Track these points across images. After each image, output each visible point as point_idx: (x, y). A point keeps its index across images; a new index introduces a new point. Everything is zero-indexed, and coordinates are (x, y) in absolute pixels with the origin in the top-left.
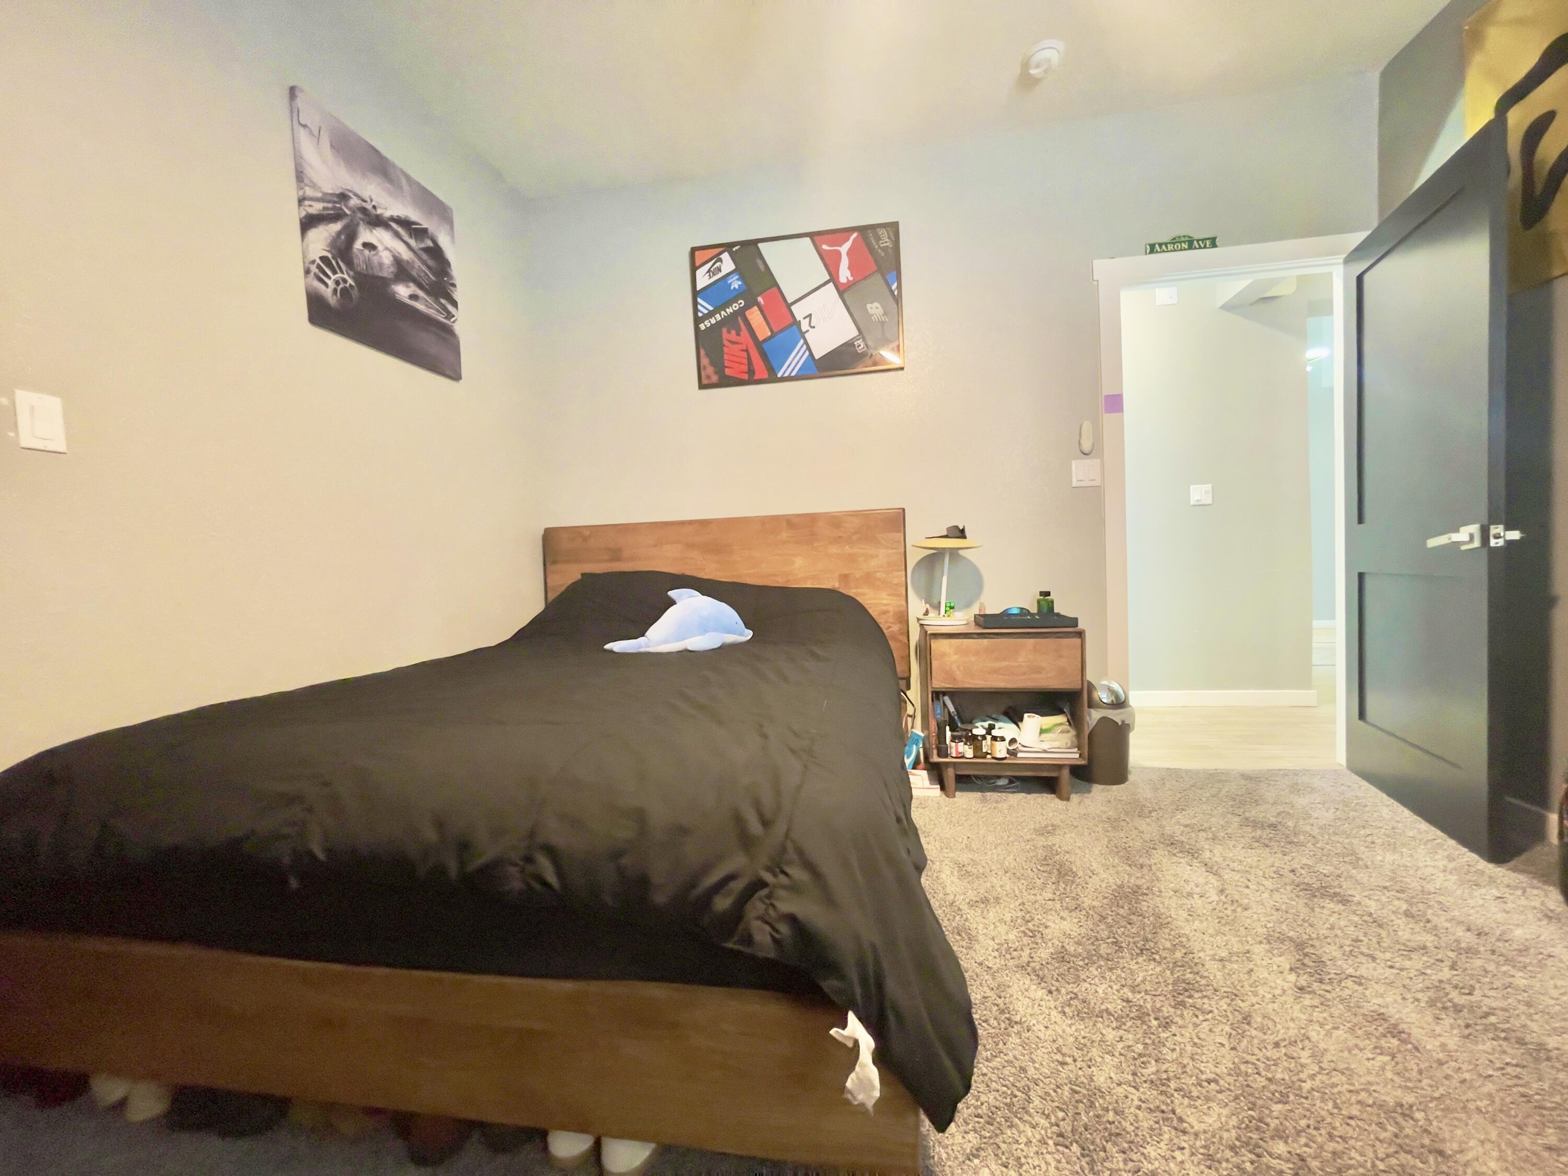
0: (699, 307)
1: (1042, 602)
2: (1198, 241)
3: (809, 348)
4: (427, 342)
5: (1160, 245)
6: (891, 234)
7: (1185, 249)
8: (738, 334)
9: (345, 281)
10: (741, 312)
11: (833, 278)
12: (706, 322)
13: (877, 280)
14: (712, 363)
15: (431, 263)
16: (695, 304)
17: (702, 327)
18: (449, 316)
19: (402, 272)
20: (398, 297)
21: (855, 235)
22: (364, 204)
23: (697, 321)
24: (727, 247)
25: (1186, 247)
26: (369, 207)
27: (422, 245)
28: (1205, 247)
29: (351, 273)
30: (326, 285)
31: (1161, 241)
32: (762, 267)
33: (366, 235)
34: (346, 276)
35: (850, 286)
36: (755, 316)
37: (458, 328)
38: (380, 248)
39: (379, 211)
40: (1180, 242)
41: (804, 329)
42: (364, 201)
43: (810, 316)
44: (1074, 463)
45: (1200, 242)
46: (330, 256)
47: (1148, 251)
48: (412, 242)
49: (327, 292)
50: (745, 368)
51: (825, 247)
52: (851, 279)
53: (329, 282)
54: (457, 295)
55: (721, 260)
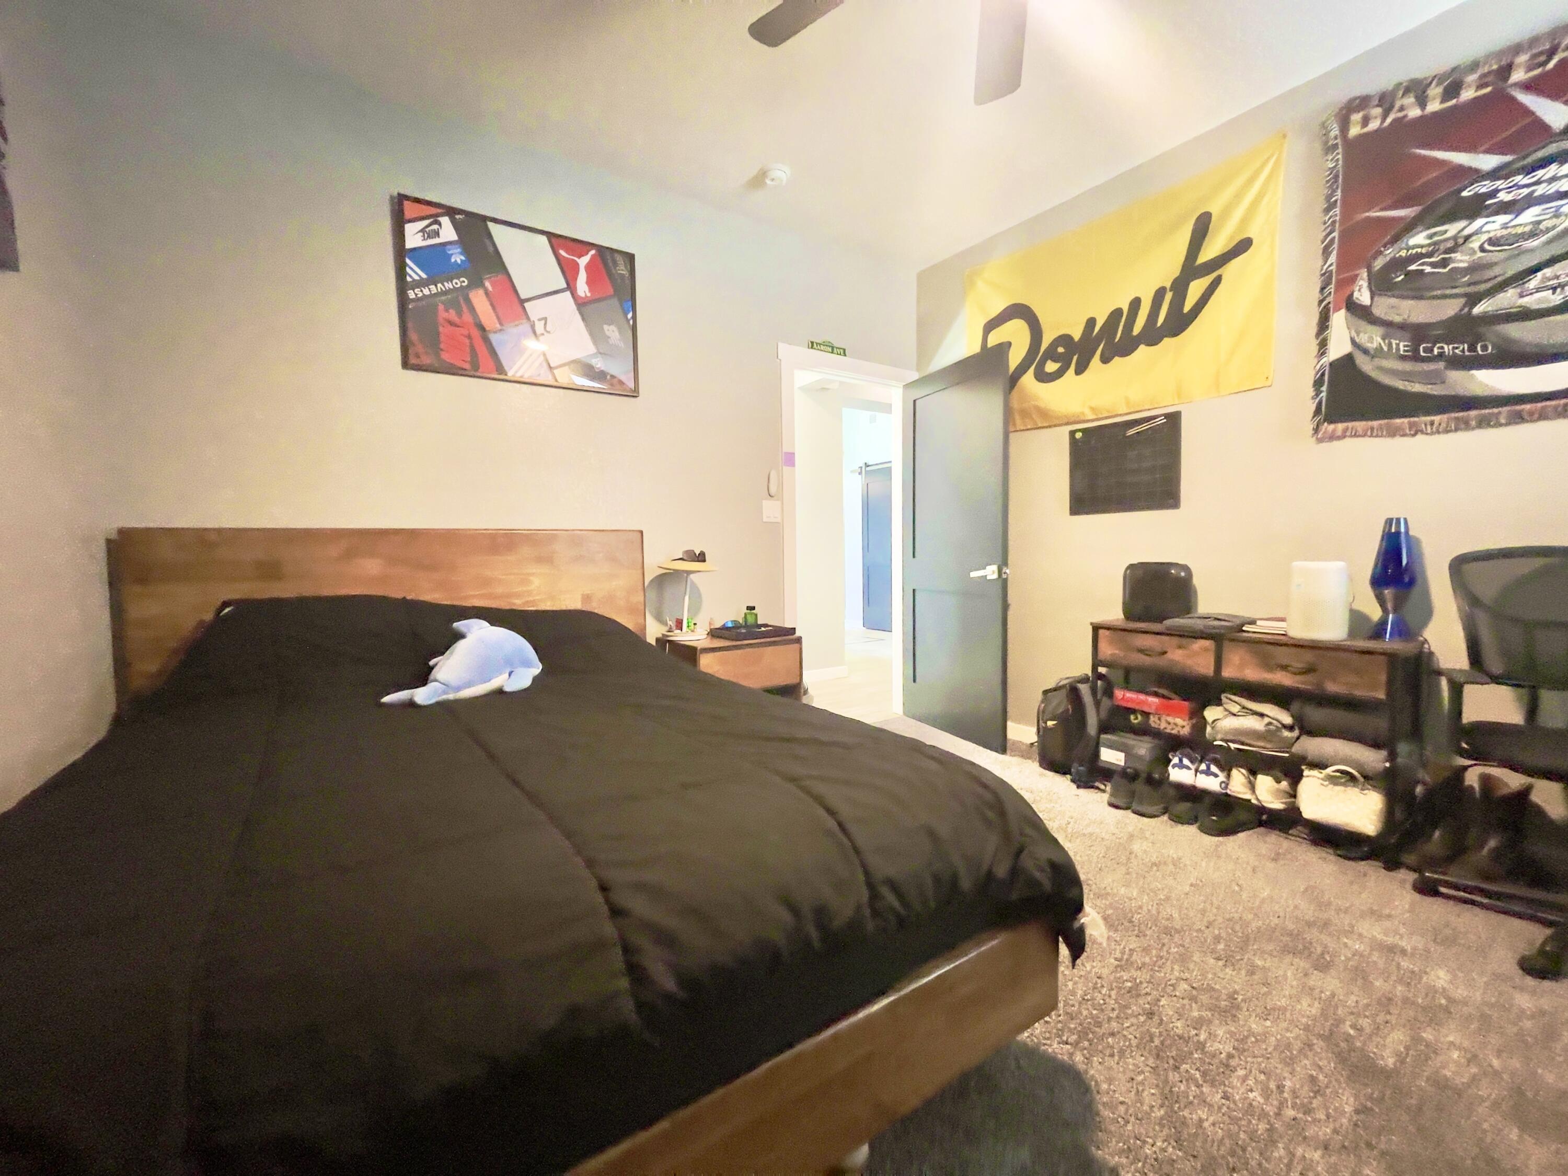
1: (748, 616)
2: (836, 348)
5: (817, 344)
6: (628, 264)
7: (830, 352)
8: (458, 316)
10: (463, 292)
12: (416, 291)
13: (614, 304)
16: (401, 264)
17: (409, 294)
23: (403, 286)
24: (449, 211)
28: (840, 354)
31: (817, 341)
32: (491, 249)
36: (480, 301)
40: (828, 346)
41: (538, 332)
43: (545, 319)
44: (765, 503)
45: (838, 350)
47: (810, 346)
50: (467, 357)
52: (589, 294)
55: (438, 223)
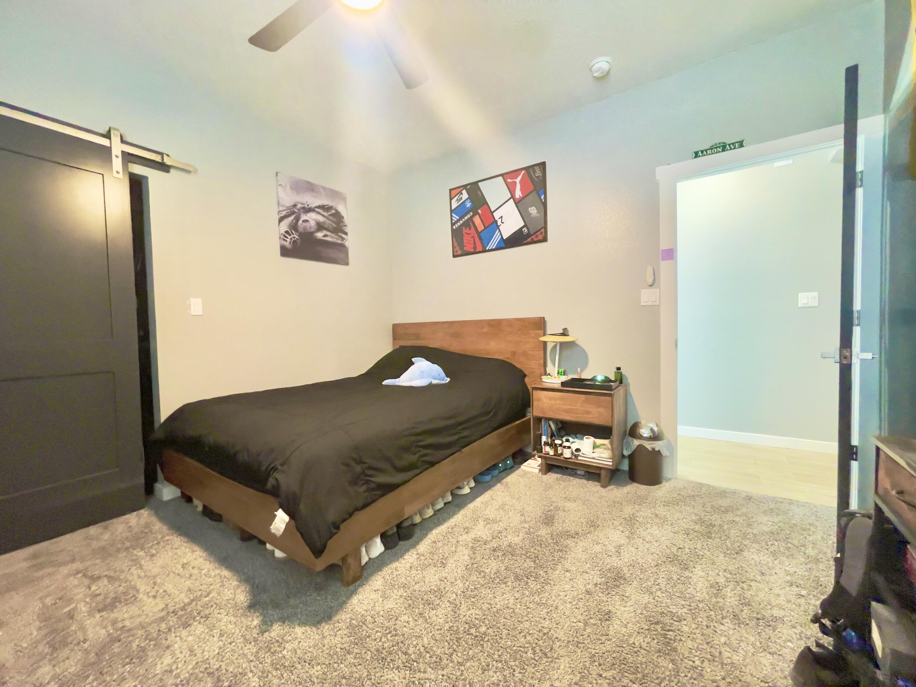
0: (453, 218)
1: (617, 374)
2: (729, 145)
3: (501, 234)
4: (332, 253)
5: (702, 152)
6: (541, 168)
7: (719, 152)
8: (470, 229)
9: (294, 237)
10: (471, 218)
11: (513, 197)
12: (456, 225)
13: (534, 194)
14: (458, 245)
15: (334, 220)
16: (451, 216)
17: (454, 227)
18: (343, 239)
19: (320, 227)
20: (318, 238)
21: (523, 172)
22: (304, 206)
23: (453, 224)
24: (465, 187)
25: (721, 150)
26: (306, 206)
27: (330, 213)
28: (735, 148)
29: (297, 234)
30: (287, 241)
31: (702, 149)
32: (480, 195)
33: (304, 217)
34: (295, 236)
35: (521, 199)
36: (477, 220)
37: (347, 244)
38: (310, 220)
39: (310, 206)
40: (716, 148)
41: (499, 225)
42: (304, 204)
43: (502, 217)
44: (643, 291)
45: (731, 146)
46: (288, 230)
47: (694, 156)
48: (325, 214)
49: (287, 244)
50: (473, 246)
51: (509, 180)
52: (521, 195)
53: (288, 240)
54: (347, 230)
55: (462, 194)
